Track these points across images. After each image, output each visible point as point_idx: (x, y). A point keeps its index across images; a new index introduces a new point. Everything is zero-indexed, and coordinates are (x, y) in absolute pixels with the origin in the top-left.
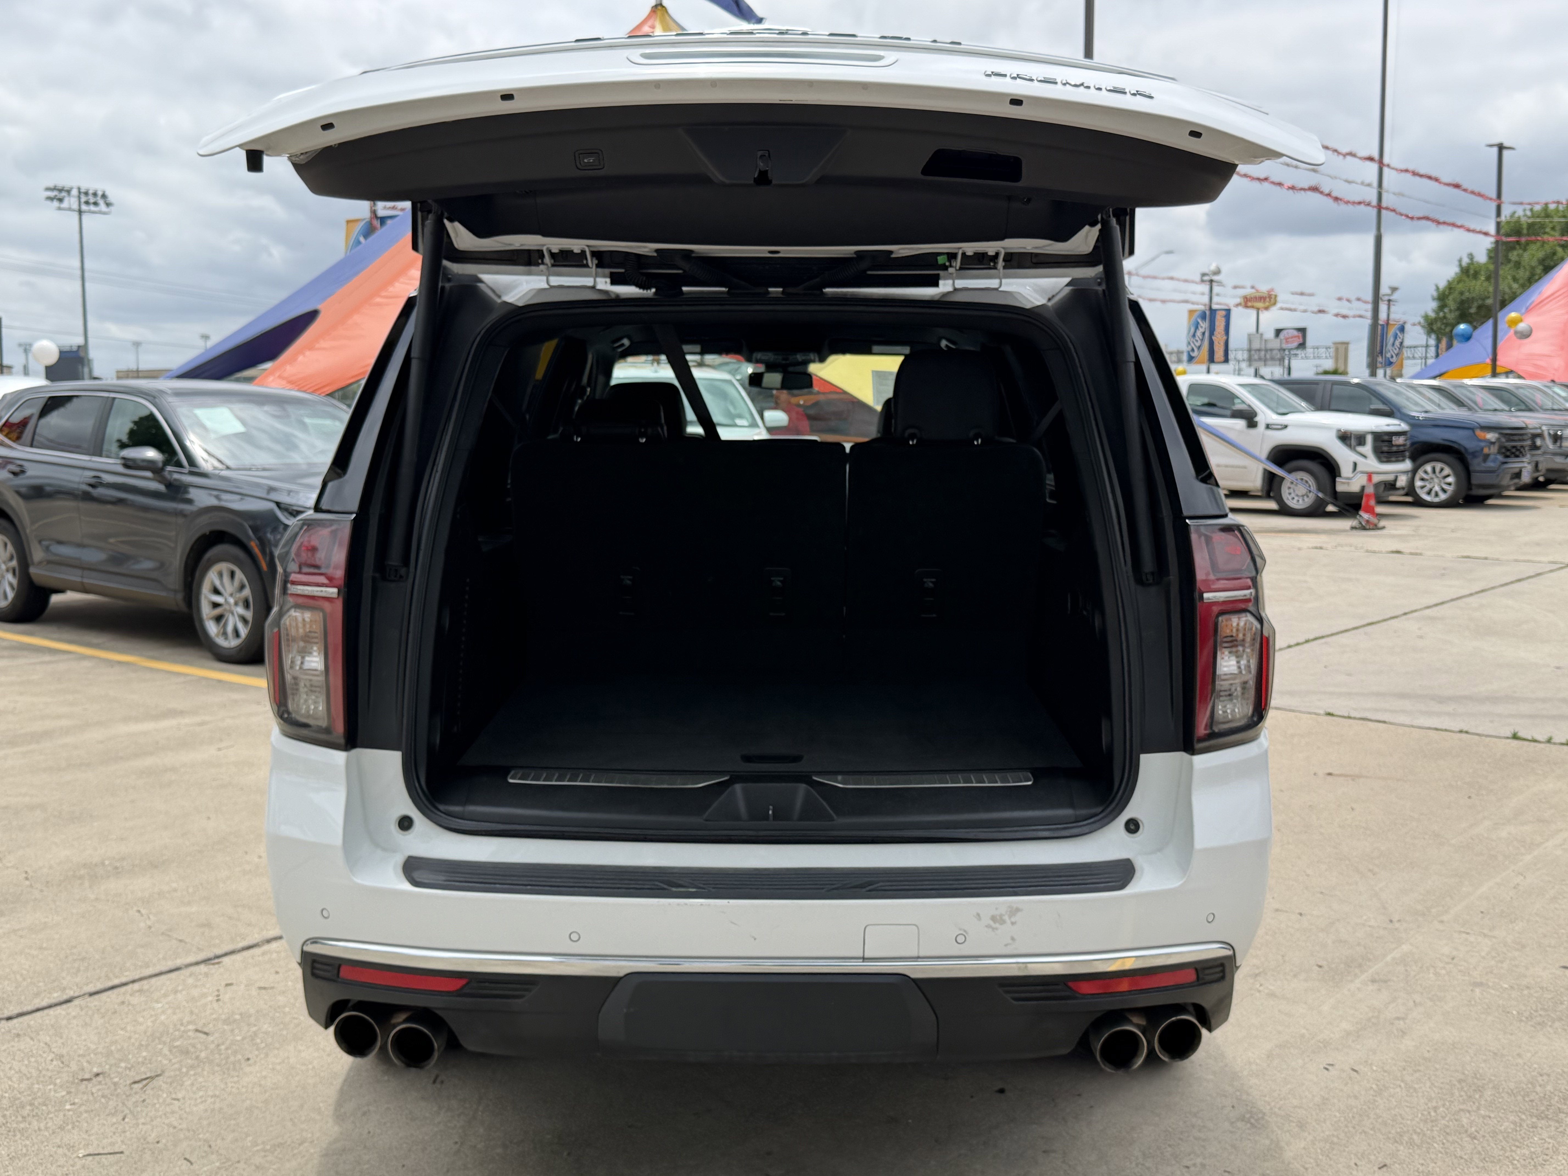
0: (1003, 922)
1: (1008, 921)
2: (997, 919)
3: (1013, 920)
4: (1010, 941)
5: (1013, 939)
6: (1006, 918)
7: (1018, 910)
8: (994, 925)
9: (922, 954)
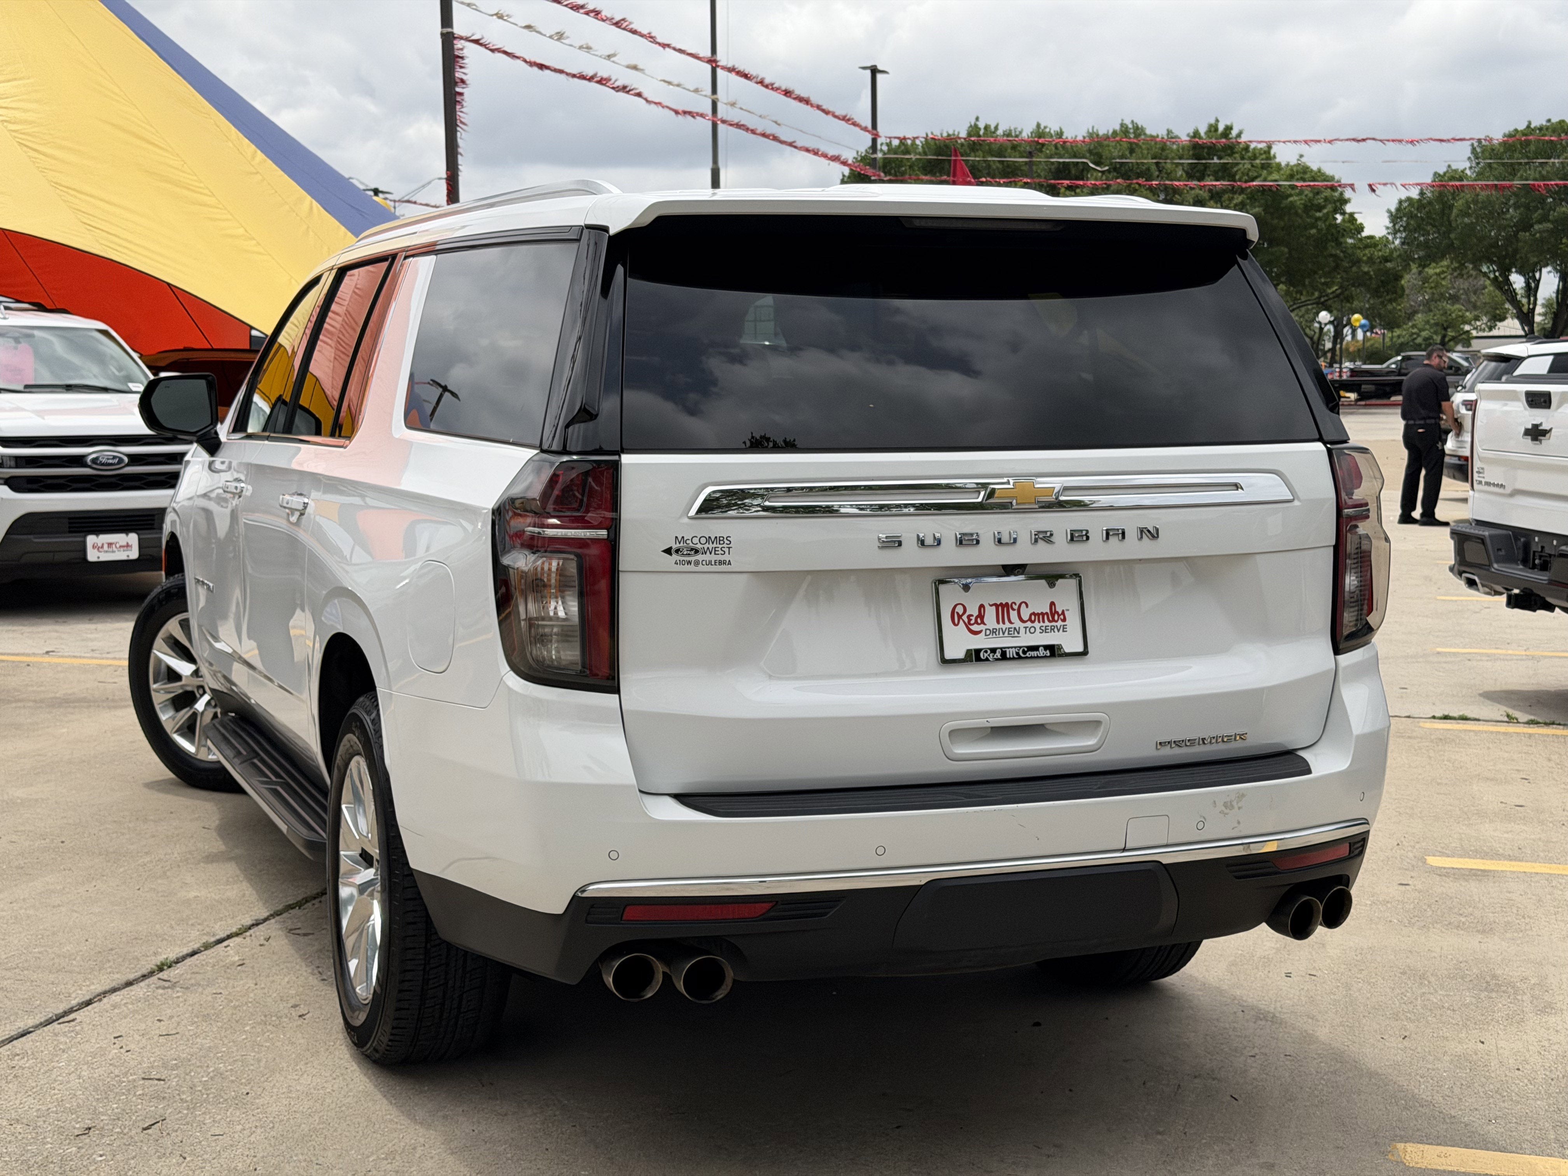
0: (1232, 807)
1: (1236, 807)
2: (1228, 805)
3: (1240, 805)
4: (1236, 825)
5: (1239, 823)
6: (1234, 803)
7: (1243, 795)
8: (1226, 811)
9: (1170, 842)
